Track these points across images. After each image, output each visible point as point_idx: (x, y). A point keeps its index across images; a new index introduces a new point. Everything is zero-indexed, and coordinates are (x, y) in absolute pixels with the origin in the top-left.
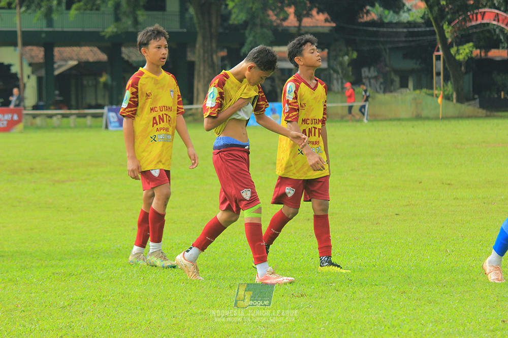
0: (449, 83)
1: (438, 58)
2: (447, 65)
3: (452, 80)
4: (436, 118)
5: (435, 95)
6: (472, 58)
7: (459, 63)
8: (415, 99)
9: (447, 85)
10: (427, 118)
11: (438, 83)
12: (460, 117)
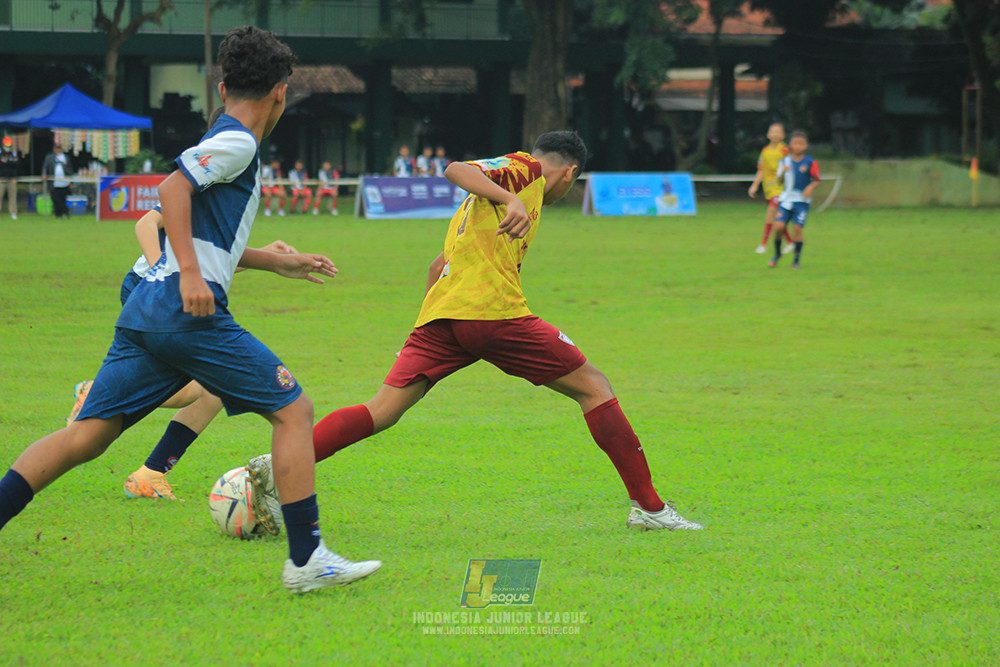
1: (972, 95)
4: (966, 207)
5: (964, 163)
8: (927, 171)
10: (950, 207)
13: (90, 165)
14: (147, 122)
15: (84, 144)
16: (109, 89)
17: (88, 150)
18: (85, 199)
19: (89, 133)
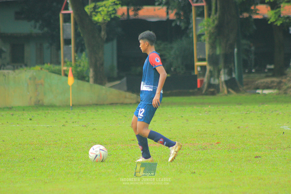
0: (84, 55)
1: (67, 18)
2: (79, 29)
3: (87, 50)
4: (65, 106)
5: (62, 73)
6: (116, 18)
7: (97, 26)
8: (33, 78)
9: (80, 57)
10: (52, 106)
11: (67, 54)
12: (98, 104)
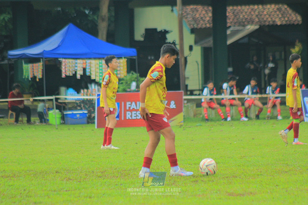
13: (89, 85)
14: (132, 52)
15: (84, 70)
16: (103, 27)
17: (88, 74)
18: (86, 112)
19: (88, 61)
